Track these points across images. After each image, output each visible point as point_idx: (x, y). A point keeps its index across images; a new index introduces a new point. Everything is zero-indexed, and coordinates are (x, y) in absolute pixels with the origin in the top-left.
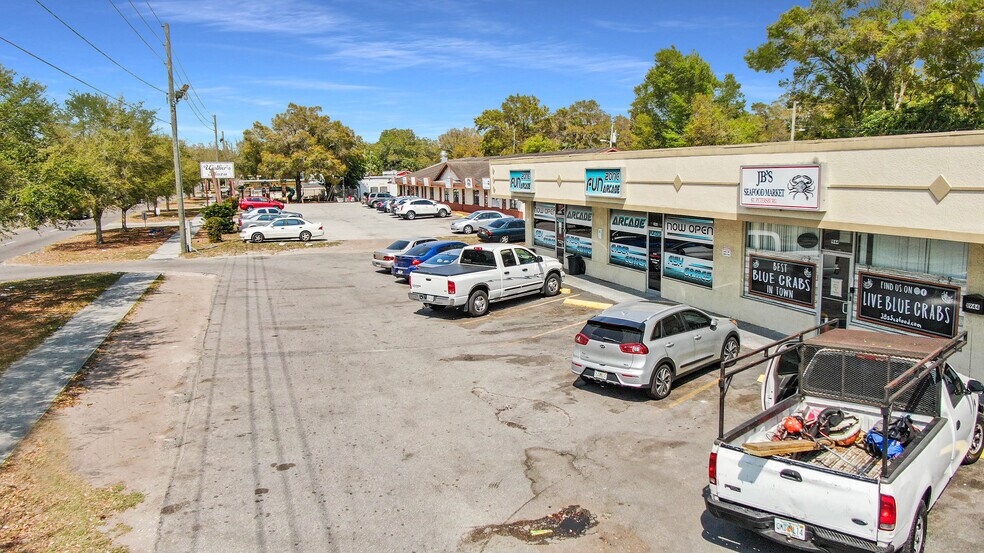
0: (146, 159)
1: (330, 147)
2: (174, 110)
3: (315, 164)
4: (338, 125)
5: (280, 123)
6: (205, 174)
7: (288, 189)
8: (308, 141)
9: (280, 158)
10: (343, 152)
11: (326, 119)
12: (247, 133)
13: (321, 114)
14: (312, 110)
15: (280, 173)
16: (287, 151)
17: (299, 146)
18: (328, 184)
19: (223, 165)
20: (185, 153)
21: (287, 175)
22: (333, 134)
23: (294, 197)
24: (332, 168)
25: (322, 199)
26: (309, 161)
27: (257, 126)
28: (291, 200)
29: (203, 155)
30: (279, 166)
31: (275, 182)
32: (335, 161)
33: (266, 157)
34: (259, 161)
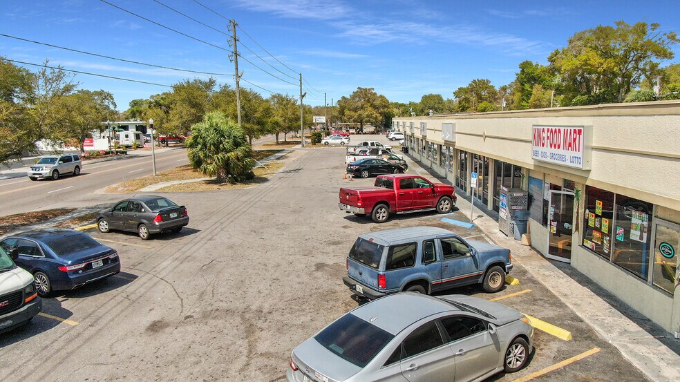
1: (375, 107)
3: (368, 116)
4: (381, 97)
5: (354, 96)
6: (314, 121)
7: (358, 128)
8: (365, 106)
9: (352, 113)
10: (381, 110)
11: (375, 94)
12: (339, 102)
13: (373, 92)
14: (369, 90)
15: (352, 120)
16: (355, 110)
17: (362, 107)
18: (376, 126)
19: (321, 117)
21: (355, 121)
22: (377, 102)
23: (360, 132)
24: (376, 118)
26: (365, 115)
27: (343, 98)
28: (358, 133)
30: (352, 117)
31: (352, 124)
32: (378, 115)
33: (347, 112)
34: (343, 114)
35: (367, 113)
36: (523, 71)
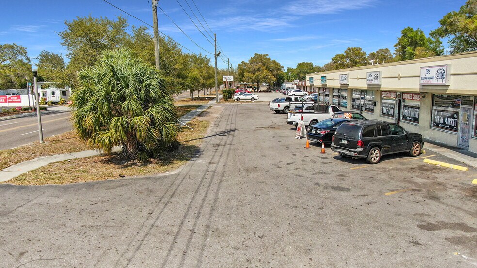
0: (207, 74)
1: (270, 70)
2: (216, 59)
3: (264, 77)
4: (274, 61)
5: (252, 61)
6: (224, 80)
7: (254, 87)
8: (262, 68)
9: (251, 75)
10: (275, 72)
11: (269, 59)
12: (239, 65)
13: (267, 57)
14: (264, 55)
15: (250, 80)
16: (254, 72)
17: (259, 70)
18: (269, 86)
19: (230, 77)
20: (218, 73)
21: (253, 82)
22: (272, 65)
23: (256, 90)
24: (270, 79)
25: (267, 91)
26: (261, 76)
27: (243, 62)
28: (255, 91)
29: (224, 73)
30: (251, 78)
31: (250, 84)
32: (272, 76)
33: (246, 74)
34: (243, 76)
35: (263, 75)
36: (404, 36)
